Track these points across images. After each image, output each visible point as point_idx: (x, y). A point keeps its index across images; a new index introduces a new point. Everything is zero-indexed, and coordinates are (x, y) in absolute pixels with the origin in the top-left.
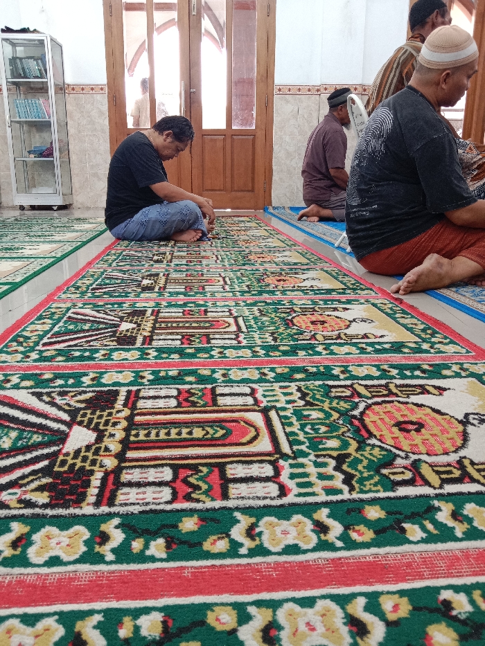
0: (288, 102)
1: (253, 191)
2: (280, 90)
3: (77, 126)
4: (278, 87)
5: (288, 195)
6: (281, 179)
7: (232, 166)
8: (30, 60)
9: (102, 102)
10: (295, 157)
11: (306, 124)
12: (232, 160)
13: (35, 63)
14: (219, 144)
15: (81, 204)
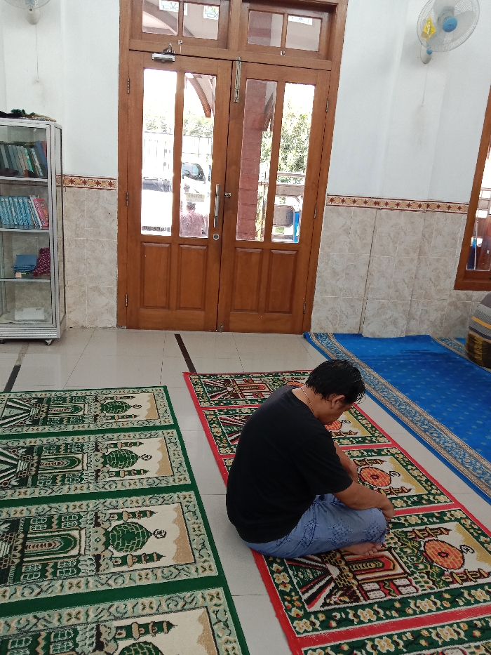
0: (339, 215)
1: (290, 312)
2: (332, 200)
3: (74, 228)
4: (331, 197)
5: (330, 318)
6: (323, 300)
7: (269, 283)
8: (18, 147)
9: (110, 200)
10: (342, 277)
11: (358, 241)
12: (269, 276)
13: (26, 151)
14: (255, 259)
15: (75, 323)
